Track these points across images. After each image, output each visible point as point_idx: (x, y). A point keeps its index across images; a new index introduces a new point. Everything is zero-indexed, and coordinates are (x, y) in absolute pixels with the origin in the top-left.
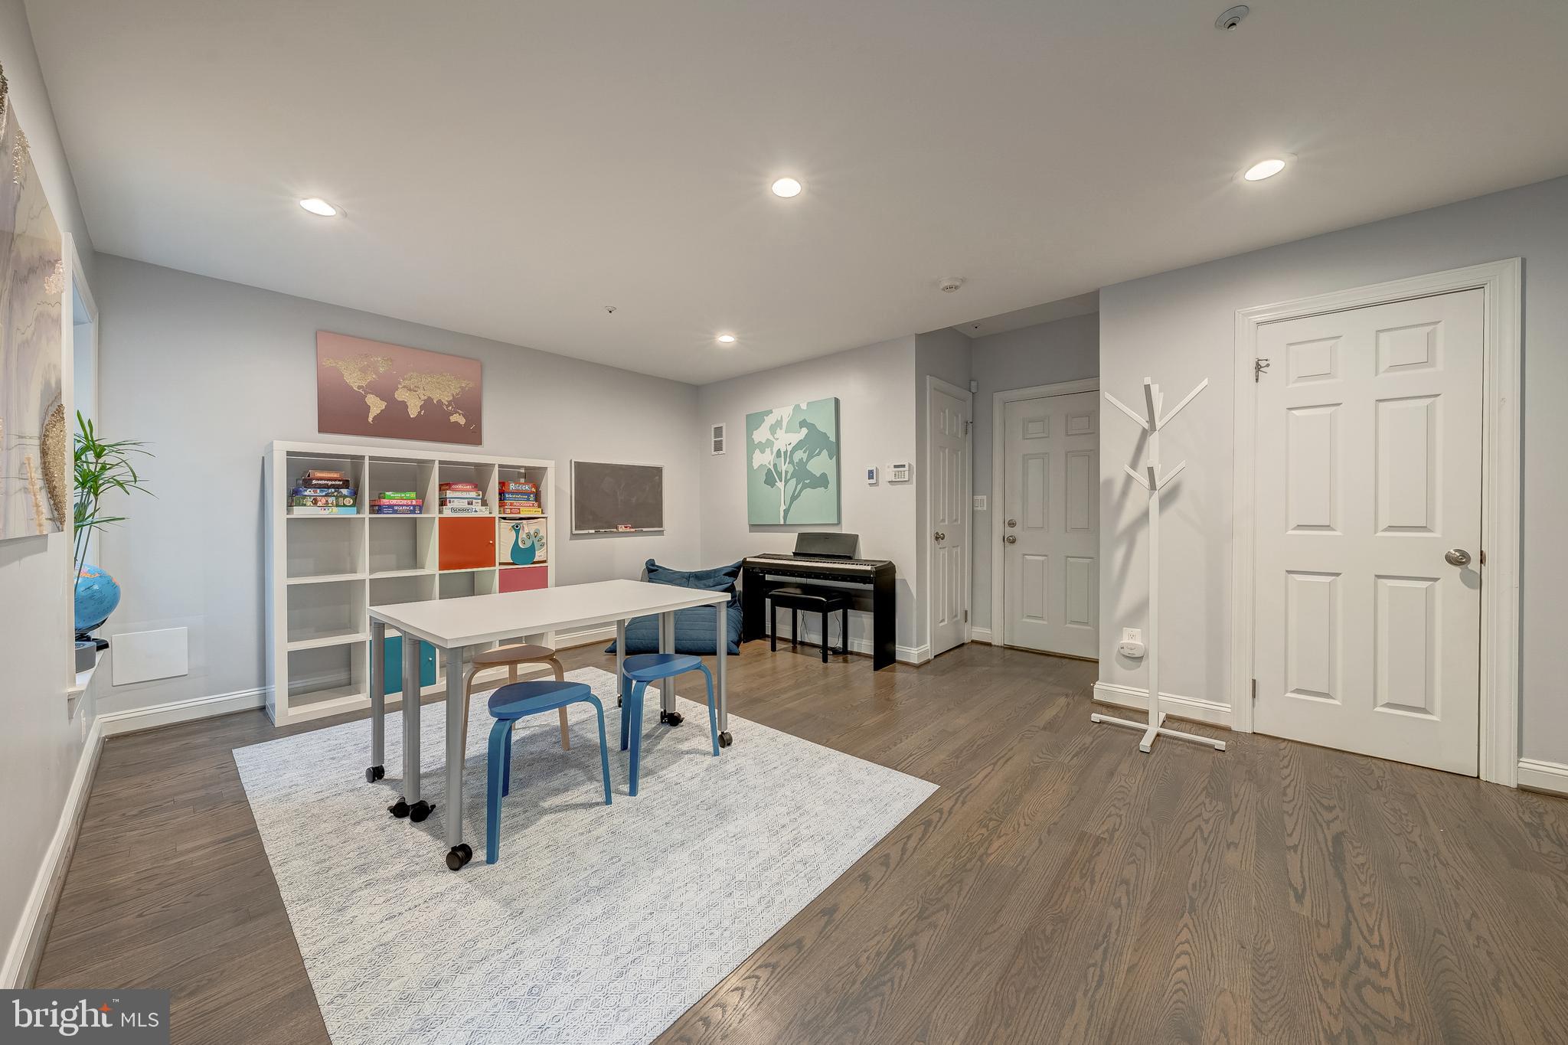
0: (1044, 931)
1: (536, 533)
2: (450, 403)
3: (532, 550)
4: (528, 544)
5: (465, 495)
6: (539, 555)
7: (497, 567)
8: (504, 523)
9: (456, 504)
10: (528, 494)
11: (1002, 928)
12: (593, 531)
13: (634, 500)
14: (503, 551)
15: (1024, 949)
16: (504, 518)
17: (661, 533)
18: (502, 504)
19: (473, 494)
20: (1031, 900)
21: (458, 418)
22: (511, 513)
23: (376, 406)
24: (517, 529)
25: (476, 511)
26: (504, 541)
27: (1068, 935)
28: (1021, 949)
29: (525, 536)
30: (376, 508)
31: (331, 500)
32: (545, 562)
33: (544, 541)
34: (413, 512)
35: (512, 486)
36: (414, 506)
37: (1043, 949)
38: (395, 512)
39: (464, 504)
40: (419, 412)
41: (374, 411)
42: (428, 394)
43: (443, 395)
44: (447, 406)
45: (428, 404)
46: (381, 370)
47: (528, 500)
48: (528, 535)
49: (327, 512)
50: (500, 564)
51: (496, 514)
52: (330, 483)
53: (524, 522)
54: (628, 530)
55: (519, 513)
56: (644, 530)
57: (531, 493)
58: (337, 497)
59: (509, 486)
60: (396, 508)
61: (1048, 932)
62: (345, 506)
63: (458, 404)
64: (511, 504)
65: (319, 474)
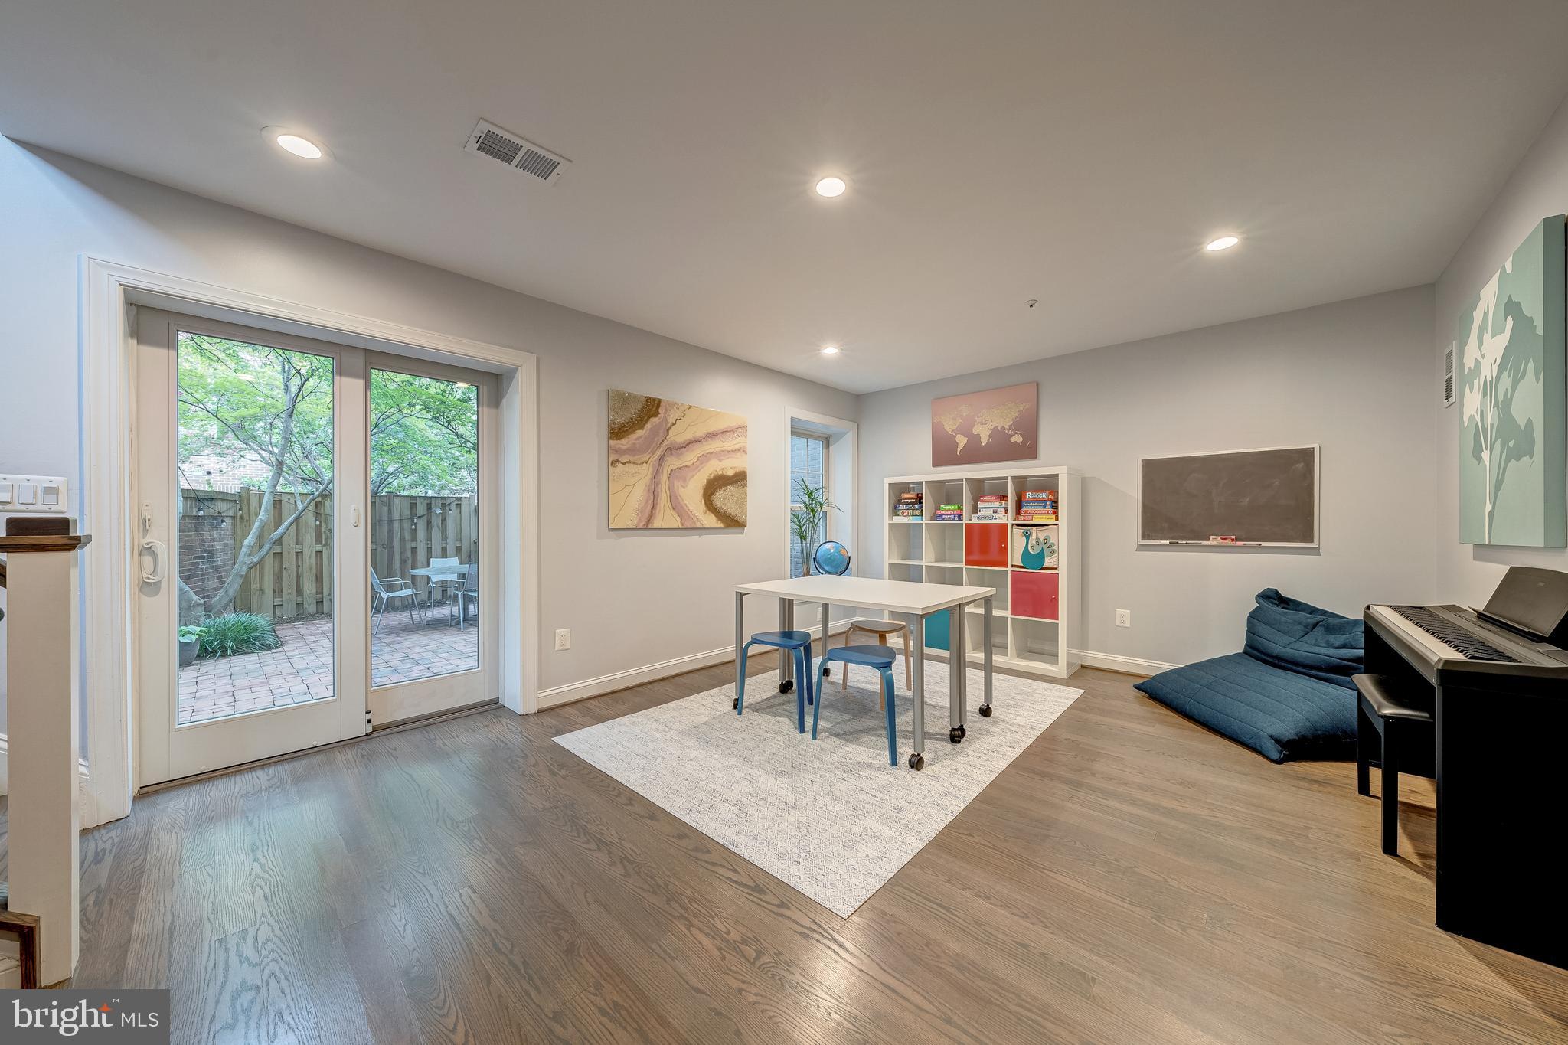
0: (566, 931)
1: (1046, 540)
2: (1010, 426)
3: (1041, 556)
4: (1038, 550)
5: (991, 505)
6: (1048, 562)
7: (1010, 569)
8: (1017, 530)
9: (983, 513)
10: (1044, 501)
11: (586, 904)
12: (1167, 542)
13: (1246, 501)
14: (1015, 556)
15: (557, 910)
16: (1018, 525)
17: (1316, 551)
18: (1018, 513)
19: (997, 504)
20: (606, 938)
21: (1017, 439)
22: (1024, 520)
23: (962, 441)
24: (1027, 534)
25: (995, 519)
26: (1017, 545)
27: (550, 947)
28: (558, 908)
29: (1034, 542)
30: (935, 517)
31: (910, 511)
32: (1056, 569)
33: (1055, 548)
34: (954, 519)
35: (1029, 495)
36: (955, 515)
37: (550, 922)
38: (943, 519)
39: (990, 512)
40: (988, 440)
41: (961, 446)
42: (994, 424)
43: (1005, 423)
44: (1008, 430)
45: (995, 432)
46: (965, 414)
47: (1045, 507)
48: (1038, 541)
49: (907, 519)
50: (1013, 566)
51: (1010, 522)
52: (909, 501)
53: (1034, 528)
54: (1229, 543)
55: (1032, 520)
56: (1264, 544)
57: (1047, 501)
58: (913, 510)
59: (1025, 495)
60: (944, 516)
61: (562, 933)
62: (916, 515)
63: (1017, 426)
64: (1026, 512)
65: (906, 496)
